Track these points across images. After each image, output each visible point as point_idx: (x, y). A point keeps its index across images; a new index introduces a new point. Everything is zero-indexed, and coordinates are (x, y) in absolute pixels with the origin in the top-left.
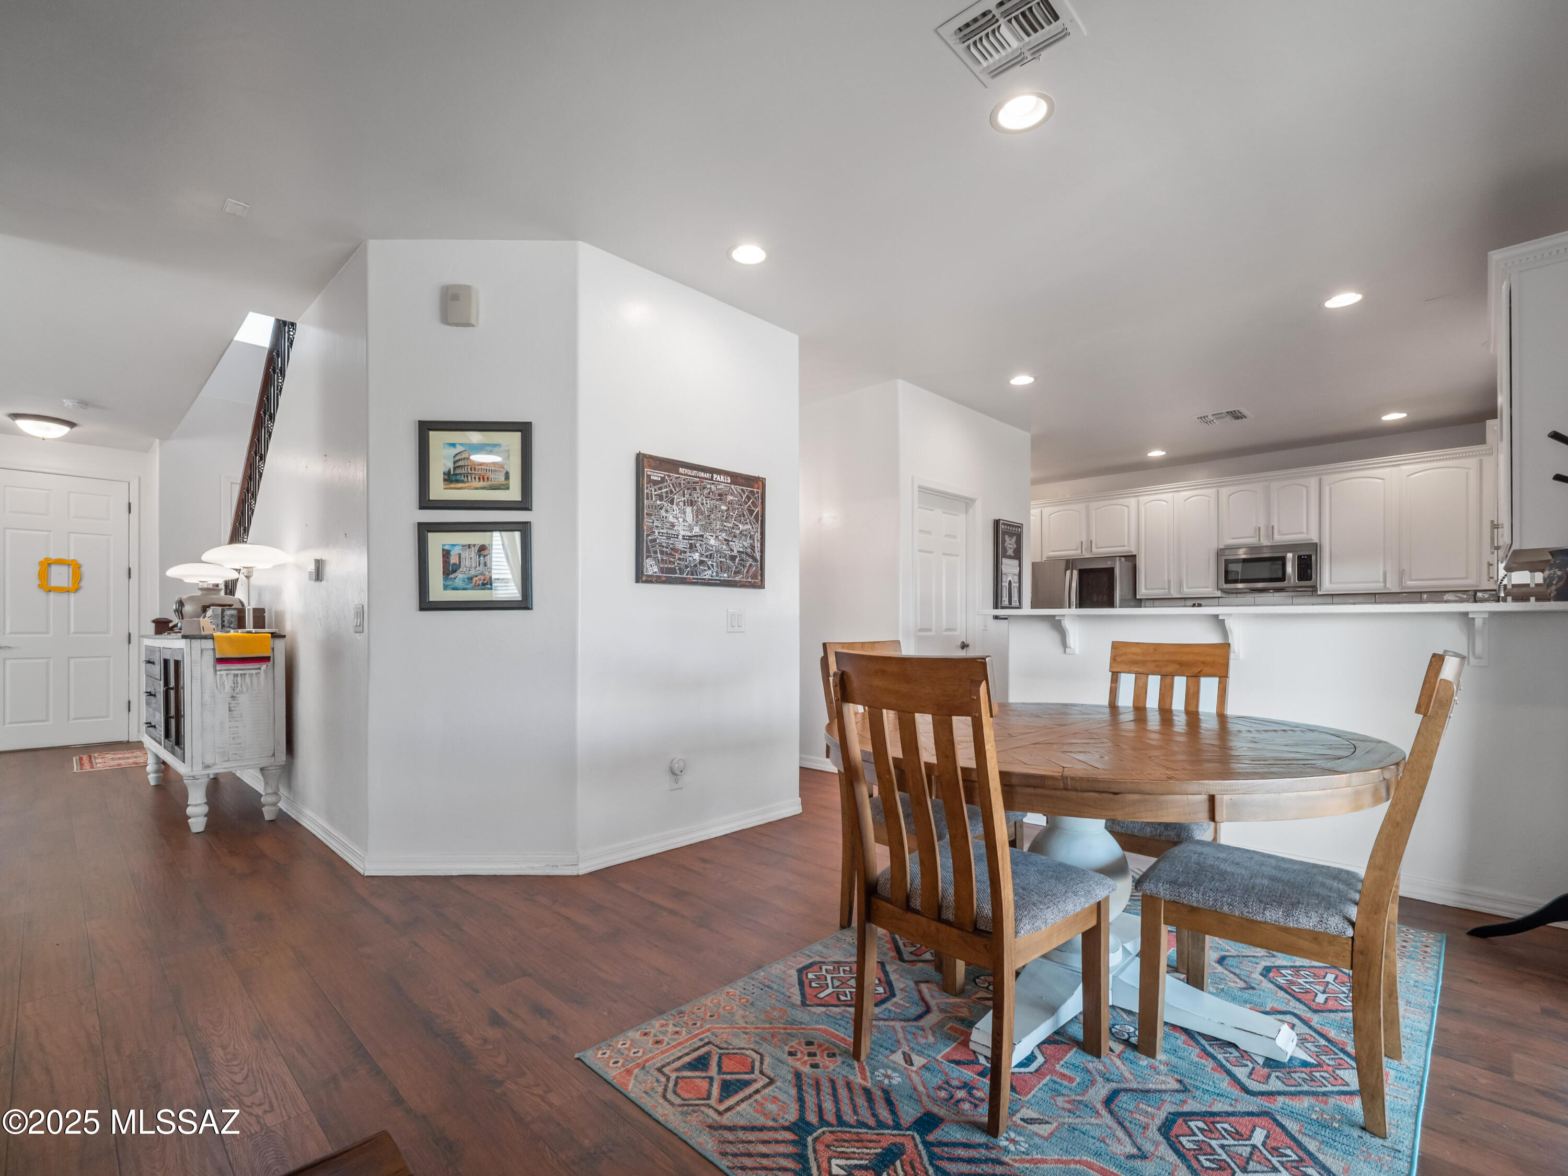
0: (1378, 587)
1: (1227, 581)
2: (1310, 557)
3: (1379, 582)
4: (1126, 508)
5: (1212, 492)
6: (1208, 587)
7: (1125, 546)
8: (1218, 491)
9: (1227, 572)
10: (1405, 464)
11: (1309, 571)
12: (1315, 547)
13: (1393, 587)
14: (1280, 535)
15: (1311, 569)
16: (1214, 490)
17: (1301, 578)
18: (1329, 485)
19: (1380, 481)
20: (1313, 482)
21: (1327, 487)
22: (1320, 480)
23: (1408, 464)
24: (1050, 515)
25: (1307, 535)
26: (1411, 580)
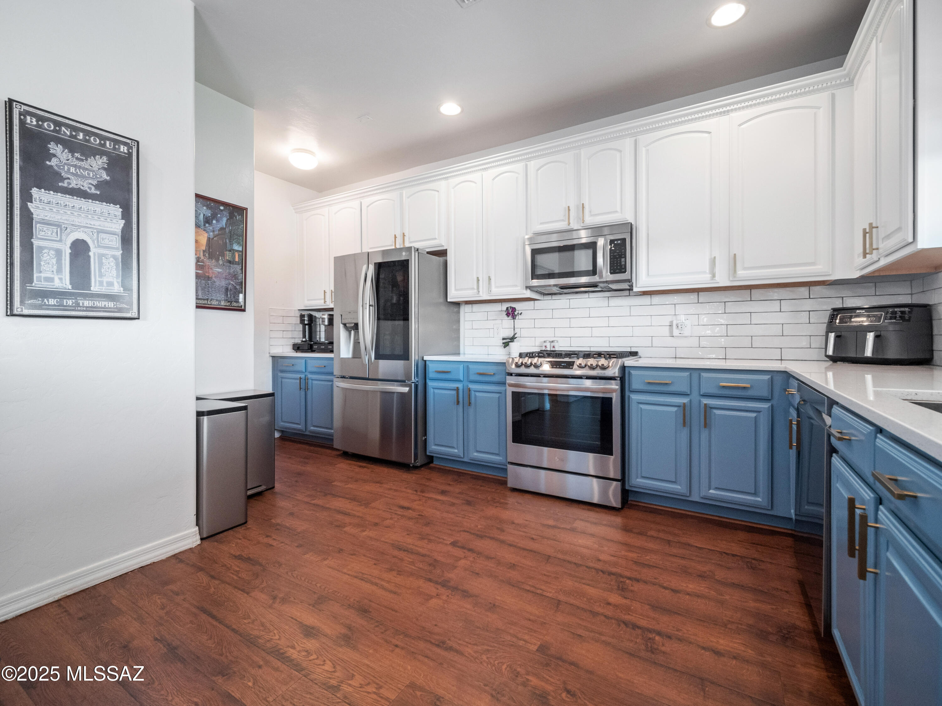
0: (704, 280)
1: (534, 276)
2: (624, 240)
3: (705, 272)
4: (436, 193)
5: (519, 167)
6: (516, 286)
7: (435, 239)
8: (526, 165)
9: (534, 266)
10: (736, 110)
11: (623, 260)
12: (630, 228)
13: (723, 281)
14: (591, 215)
15: (625, 257)
16: (523, 164)
17: (613, 271)
18: (645, 147)
19: (706, 135)
20: (628, 143)
21: (644, 149)
22: (636, 140)
23: (739, 109)
24: (368, 207)
25: (621, 213)
26: (745, 269)
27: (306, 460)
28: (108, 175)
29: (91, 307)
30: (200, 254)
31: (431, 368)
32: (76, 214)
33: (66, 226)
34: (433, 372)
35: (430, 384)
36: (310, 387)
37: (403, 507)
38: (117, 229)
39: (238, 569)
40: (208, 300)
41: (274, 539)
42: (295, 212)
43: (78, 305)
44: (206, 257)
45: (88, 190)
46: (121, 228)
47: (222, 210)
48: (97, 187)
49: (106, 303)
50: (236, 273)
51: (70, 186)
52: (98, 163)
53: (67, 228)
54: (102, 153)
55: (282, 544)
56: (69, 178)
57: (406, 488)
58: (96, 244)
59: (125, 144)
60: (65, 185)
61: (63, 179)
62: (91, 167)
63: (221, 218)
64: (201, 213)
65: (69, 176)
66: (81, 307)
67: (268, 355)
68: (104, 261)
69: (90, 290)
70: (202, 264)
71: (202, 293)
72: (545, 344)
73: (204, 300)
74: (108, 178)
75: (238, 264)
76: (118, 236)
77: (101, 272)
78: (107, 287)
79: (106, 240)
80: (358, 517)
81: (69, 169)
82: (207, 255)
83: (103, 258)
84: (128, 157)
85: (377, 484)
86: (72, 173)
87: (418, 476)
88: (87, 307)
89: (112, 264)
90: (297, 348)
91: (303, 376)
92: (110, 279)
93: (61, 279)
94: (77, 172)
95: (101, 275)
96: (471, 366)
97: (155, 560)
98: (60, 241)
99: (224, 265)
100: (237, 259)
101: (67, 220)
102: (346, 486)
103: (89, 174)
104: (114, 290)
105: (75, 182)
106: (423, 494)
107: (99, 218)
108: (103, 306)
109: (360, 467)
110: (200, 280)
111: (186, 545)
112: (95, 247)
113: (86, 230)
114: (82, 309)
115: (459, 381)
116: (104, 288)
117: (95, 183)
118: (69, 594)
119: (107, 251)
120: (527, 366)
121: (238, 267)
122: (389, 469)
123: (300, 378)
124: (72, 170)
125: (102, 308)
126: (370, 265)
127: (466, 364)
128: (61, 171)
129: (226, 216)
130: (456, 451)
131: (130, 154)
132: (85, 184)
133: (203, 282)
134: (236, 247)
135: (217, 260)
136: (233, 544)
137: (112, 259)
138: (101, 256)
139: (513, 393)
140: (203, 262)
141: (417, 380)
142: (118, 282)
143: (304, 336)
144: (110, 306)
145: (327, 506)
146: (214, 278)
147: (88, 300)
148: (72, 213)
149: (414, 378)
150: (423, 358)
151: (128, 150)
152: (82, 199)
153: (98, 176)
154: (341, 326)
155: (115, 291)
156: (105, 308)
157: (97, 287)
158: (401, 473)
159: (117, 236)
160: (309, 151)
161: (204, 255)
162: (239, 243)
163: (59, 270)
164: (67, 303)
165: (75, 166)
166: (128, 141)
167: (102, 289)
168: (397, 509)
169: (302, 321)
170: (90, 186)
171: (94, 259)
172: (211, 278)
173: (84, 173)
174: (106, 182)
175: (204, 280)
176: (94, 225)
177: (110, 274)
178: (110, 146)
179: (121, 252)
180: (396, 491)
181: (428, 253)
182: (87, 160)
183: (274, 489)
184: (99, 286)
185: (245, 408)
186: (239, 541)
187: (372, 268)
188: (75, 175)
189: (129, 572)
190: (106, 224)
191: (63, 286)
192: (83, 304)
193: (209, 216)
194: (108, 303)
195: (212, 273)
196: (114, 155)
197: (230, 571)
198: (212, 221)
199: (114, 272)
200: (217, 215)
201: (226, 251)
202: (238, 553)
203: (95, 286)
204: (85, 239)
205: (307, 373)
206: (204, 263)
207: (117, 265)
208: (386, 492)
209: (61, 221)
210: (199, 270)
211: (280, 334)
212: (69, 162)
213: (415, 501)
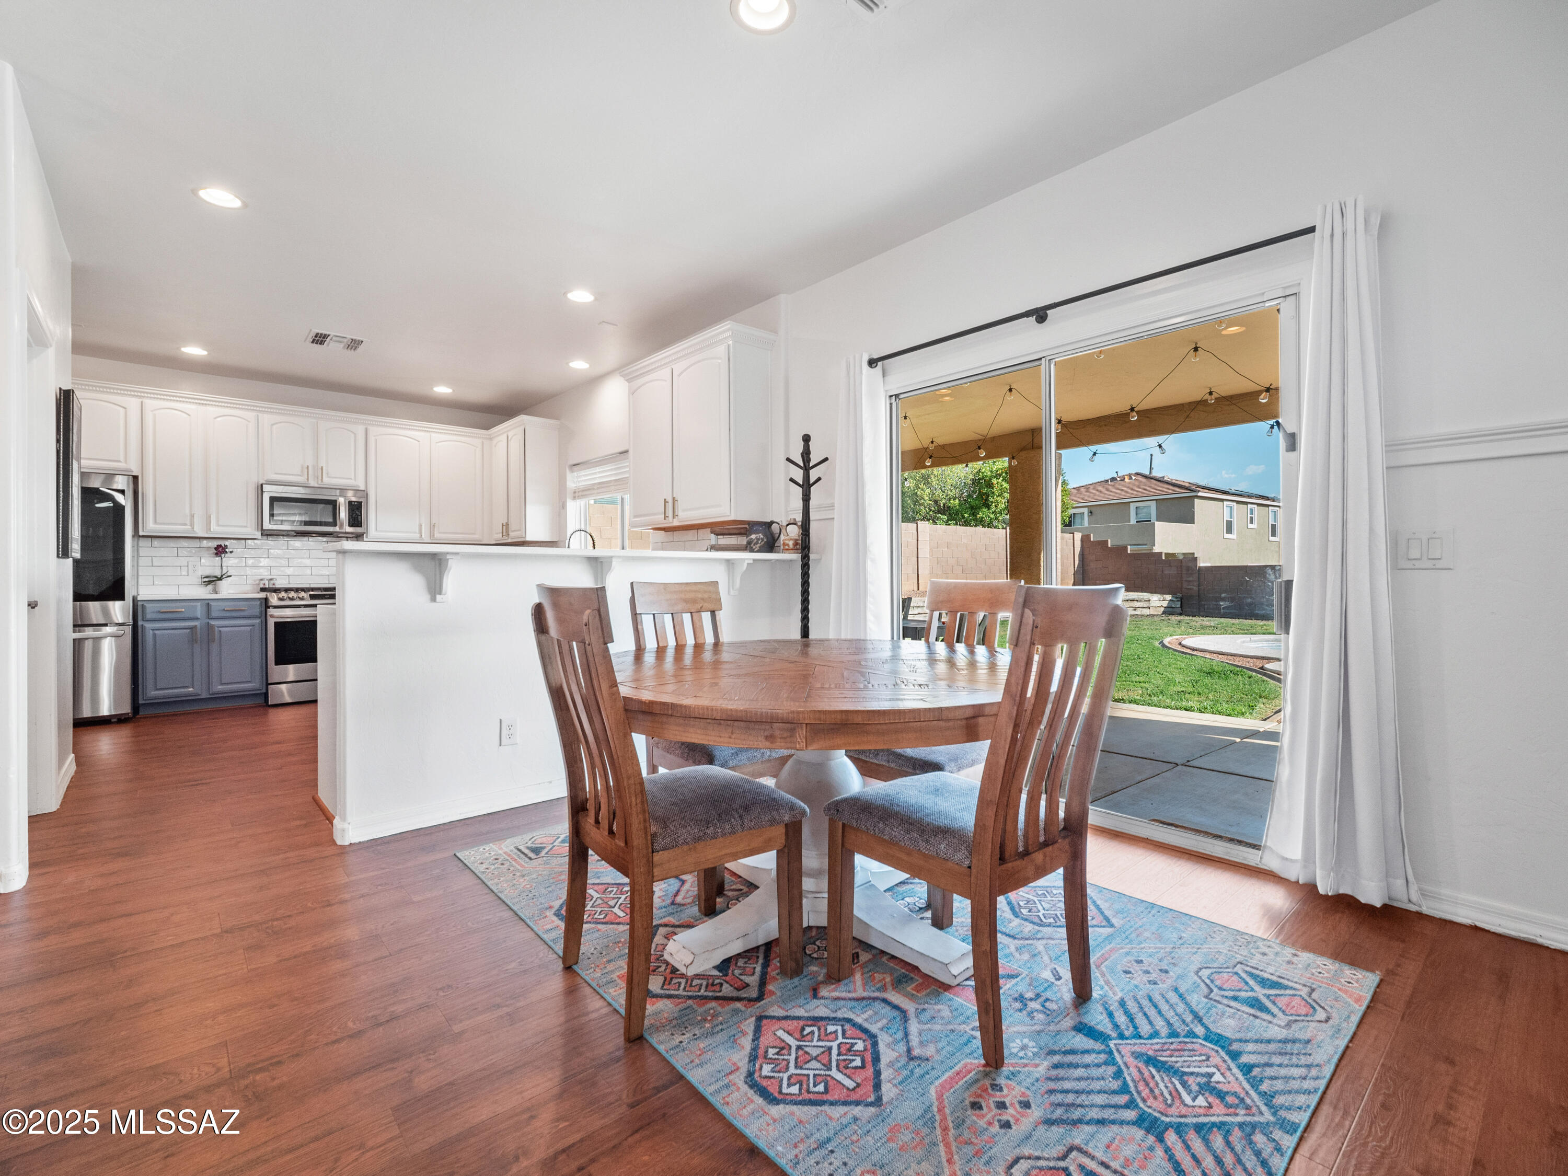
0: (414, 538)
2: (360, 503)
3: (415, 533)
4: (121, 409)
5: (251, 415)
6: (241, 526)
7: (125, 462)
8: (259, 416)
11: (359, 518)
12: (363, 494)
14: (328, 477)
15: (361, 515)
16: (254, 414)
17: (351, 524)
18: (374, 436)
19: (416, 442)
20: (360, 430)
21: (372, 438)
22: (365, 430)
23: (436, 432)
25: (355, 480)
26: (440, 533)
35: (147, 625)
72: (263, 582)
96: (212, 603)
115: (196, 619)
120: (292, 599)
127: (207, 602)
130: (191, 689)
139: (276, 623)
150: (143, 597)
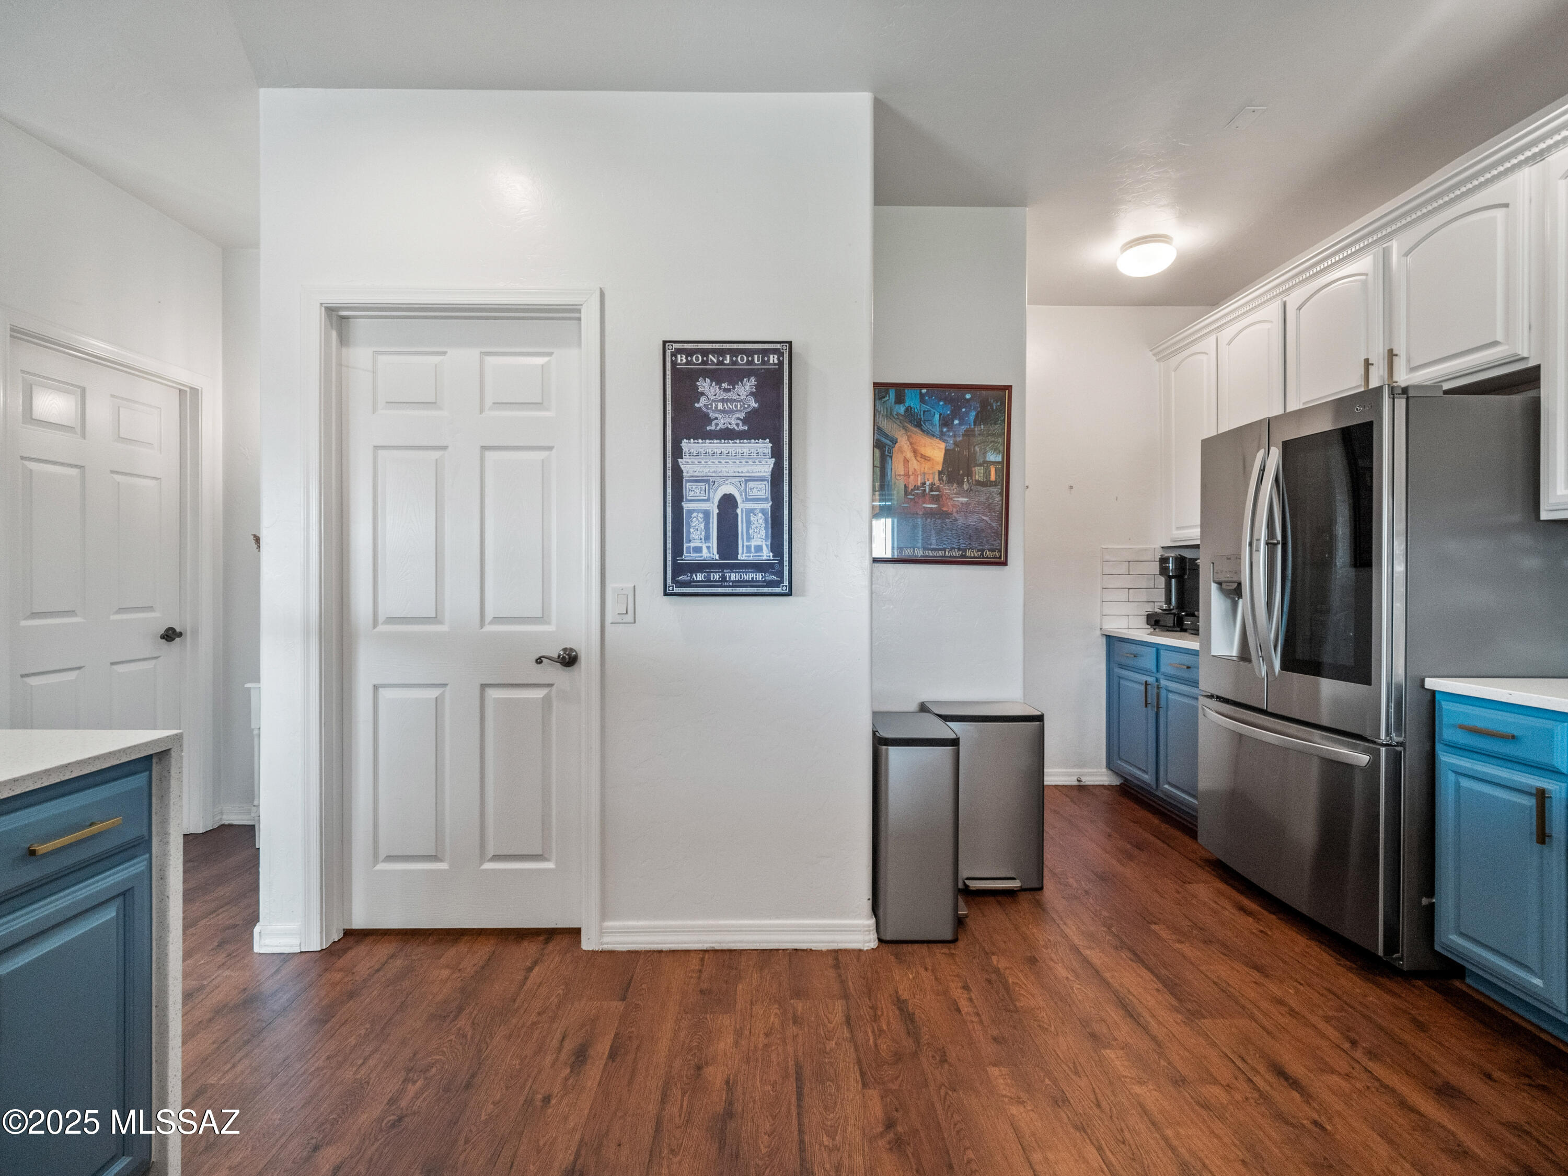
4: (1500, 212)
7: (1494, 344)
24: (1299, 308)
27: (1136, 852)
28: (756, 401)
29: (738, 581)
30: (934, 478)
31: (1448, 713)
32: (723, 462)
33: (713, 480)
34: (1454, 726)
35: (1445, 758)
36: (1163, 703)
37: (1281, 1073)
38: (766, 472)
39: (885, 1028)
40: (944, 550)
41: (971, 1000)
42: (1158, 360)
43: (724, 579)
44: (943, 481)
45: (736, 428)
46: (770, 470)
47: (968, 400)
48: (744, 421)
49: (753, 575)
50: (991, 501)
51: (718, 428)
52: (747, 386)
53: (714, 482)
54: (748, 373)
55: (975, 1019)
56: (716, 418)
57: (1327, 1019)
58: (744, 497)
59: (775, 351)
60: (713, 428)
61: (709, 421)
62: (738, 397)
63: (967, 413)
64: (936, 412)
65: (717, 415)
66: (727, 582)
67: (1098, 633)
68: (752, 519)
69: (738, 560)
70: (937, 493)
71: (937, 540)
73: (940, 550)
74: (756, 405)
75: (996, 485)
76: (768, 482)
77: (749, 533)
78: (755, 553)
79: (755, 490)
80: (1154, 1039)
81: (716, 407)
82: (944, 478)
83: (752, 514)
84: (779, 368)
85: (1251, 971)
86: (720, 411)
87: (1388, 998)
88: (734, 582)
89: (761, 521)
90: (1154, 621)
91: (1151, 680)
92: (759, 543)
93: (708, 548)
94: (725, 408)
95: (749, 539)
97: (814, 946)
98: (708, 500)
99: (971, 490)
100: (993, 478)
101: (715, 472)
102: (1178, 946)
103: (736, 406)
104: (763, 556)
105: (722, 421)
106: (1371, 1065)
107: (747, 462)
108: (750, 579)
109: (1242, 909)
110: (933, 519)
111: (855, 942)
112: (743, 501)
113: (733, 480)
114: (728, 584)
115: (1550, 771)
116: (752, 555)
117: (742, 415)
118: (717, 948)
119: (756, 505)
121: (995, 490)
122: (1313, 944)
123: (1146, 684)
124: (720, 406)
125: (749, 582)
126: (1273, 449)
128: (709, 411)
129: (975, 408)
130: (1538, 981)
131: (781, 363)
132: (733, 422)
133: (939, 521)
134: (993, 457)
135: (960, 483)
136: (912, 974)
137: (760, 515)
138: (750, 512)
140: (938, 489)
141: (1396, 739)
142: (767, 545)
143: (1168, 600)
144: (758, 579)
145: (1107, 975)
146: (955, 514)
147: (735, 572)
148: (719, 462)
149: (1388, 733)
150: (1423, 681)
151: (778, 359)
152: (730, 441)
153: (746, 406)
154: (1214, 587)
155: (764, 558)
156: (752, 581)
157: (744, 555)
158: (1339, 969)
159: (766, 482)
160: (1160, 236)
161: (940, 479)
162: (996, 450)
163: (707, 538)
164: (714, 578)
165: (723, 401)
166: (779, 346)
167: (750, 556)
168: (1262, 1069)
169: (1163, 570)
170: (738, 421)
171: (742, 518)
172: (951, 514)
173: (731, 407)
174: (755, 411)
175: (939, 518)
176: (742, 472)
177: (759, 536)
178: (758, 361)
179: (771, 503)
180: (1293, 1013)
181: (1446, 392)
182: (734, 388)
183: (1039, 892)
184: (747, 553)
185: (955, 742)
186: (923, 973)
187: (1276, 454)
188: (723, 412)
189: (780, 950)
190: (755, 469)
191: (710, 557)
192: (730, 577)
193: (948, 415)
194: (756, 575)
195: (953, 506)
196: (763, 371)
197: (874, 1024)
198: (953, 421)
199: (763, 533)
200: (960, 409)
201: (975, 467)
202: (905, 996)
203: (743, 553)
204: (732, 493)
205: (1159, 676)
206: (939, 491)
207: (766, 521)
208: (1264, 1004)
209: (709, 474)
210: (933, 504)
211: (1123, 596)
212: (716, 397)
213: (1333, 1071)
